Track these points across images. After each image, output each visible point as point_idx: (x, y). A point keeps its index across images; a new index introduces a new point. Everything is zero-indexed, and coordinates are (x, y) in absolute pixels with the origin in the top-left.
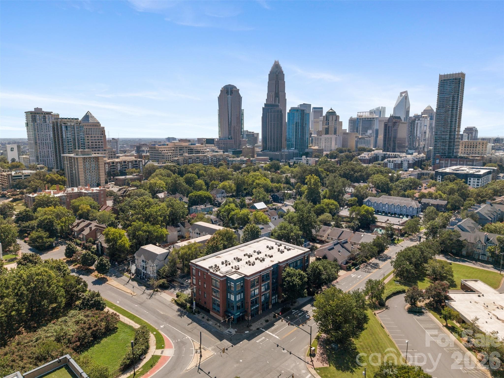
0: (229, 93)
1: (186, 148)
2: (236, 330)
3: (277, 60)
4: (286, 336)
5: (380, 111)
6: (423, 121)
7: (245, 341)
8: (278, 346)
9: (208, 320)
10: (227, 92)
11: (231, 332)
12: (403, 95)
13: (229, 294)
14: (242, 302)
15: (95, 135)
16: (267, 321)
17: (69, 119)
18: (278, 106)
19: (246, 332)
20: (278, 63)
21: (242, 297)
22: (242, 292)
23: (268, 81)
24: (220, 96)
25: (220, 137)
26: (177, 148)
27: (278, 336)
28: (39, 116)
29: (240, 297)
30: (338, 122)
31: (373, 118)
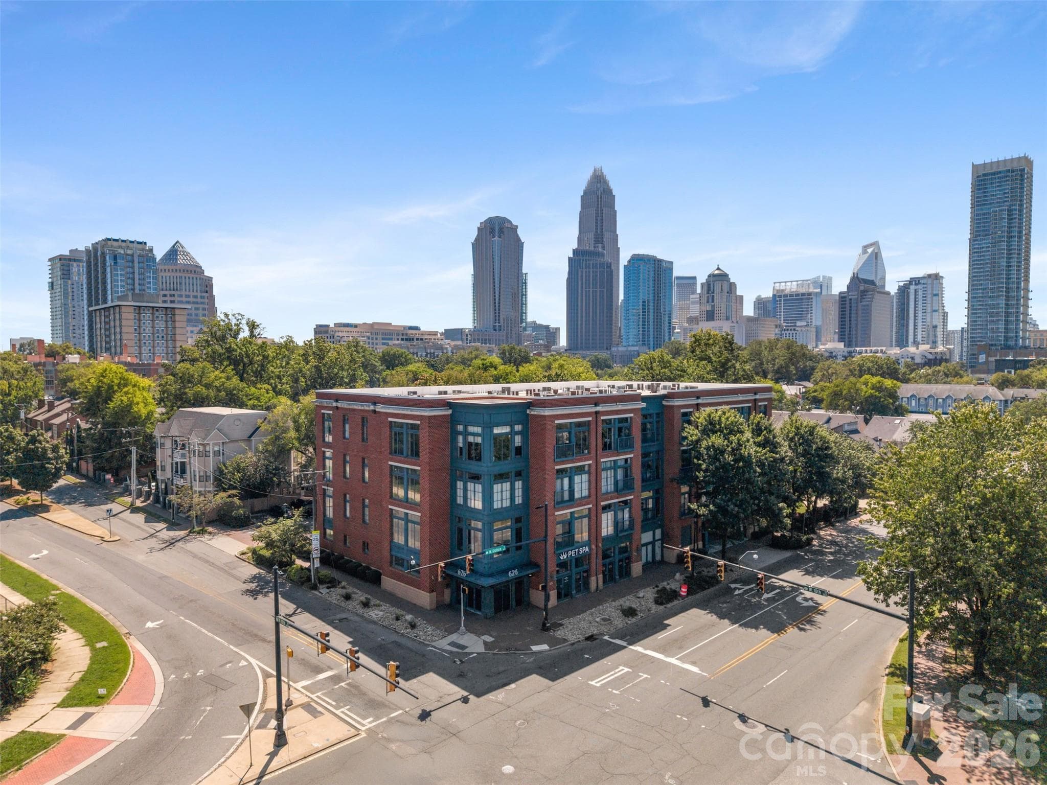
0: (497, 234)
1: (398, 334)
2: (489, 639)
3: (598, 166)
4: (734, 662)
5: (823, 284)
6: (929, 286)
7: (535, 681)
8: (706, 702)
9: (366, 605)
10: (492, 231)
11: (464, 647)
12: (870, 250)
13: (460, 484)
14: (518, 520)
15: (187, 293)
16: (630, 612)
17: (123, 241)
18: (602, 255)
19: (535, 648)
20: (602, 173)
21: (519, 500)
22: (518, 474)
23: (580, 209)
24: (476, 239)
25: (475, 327)
26: (377, 334)
27: (694, 663)
28: (78, 266)
29: (507, 494)
30: (733, 295)
31: (810, 294)
